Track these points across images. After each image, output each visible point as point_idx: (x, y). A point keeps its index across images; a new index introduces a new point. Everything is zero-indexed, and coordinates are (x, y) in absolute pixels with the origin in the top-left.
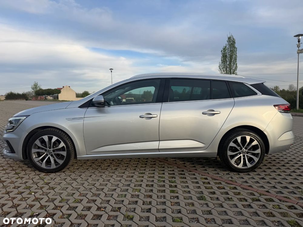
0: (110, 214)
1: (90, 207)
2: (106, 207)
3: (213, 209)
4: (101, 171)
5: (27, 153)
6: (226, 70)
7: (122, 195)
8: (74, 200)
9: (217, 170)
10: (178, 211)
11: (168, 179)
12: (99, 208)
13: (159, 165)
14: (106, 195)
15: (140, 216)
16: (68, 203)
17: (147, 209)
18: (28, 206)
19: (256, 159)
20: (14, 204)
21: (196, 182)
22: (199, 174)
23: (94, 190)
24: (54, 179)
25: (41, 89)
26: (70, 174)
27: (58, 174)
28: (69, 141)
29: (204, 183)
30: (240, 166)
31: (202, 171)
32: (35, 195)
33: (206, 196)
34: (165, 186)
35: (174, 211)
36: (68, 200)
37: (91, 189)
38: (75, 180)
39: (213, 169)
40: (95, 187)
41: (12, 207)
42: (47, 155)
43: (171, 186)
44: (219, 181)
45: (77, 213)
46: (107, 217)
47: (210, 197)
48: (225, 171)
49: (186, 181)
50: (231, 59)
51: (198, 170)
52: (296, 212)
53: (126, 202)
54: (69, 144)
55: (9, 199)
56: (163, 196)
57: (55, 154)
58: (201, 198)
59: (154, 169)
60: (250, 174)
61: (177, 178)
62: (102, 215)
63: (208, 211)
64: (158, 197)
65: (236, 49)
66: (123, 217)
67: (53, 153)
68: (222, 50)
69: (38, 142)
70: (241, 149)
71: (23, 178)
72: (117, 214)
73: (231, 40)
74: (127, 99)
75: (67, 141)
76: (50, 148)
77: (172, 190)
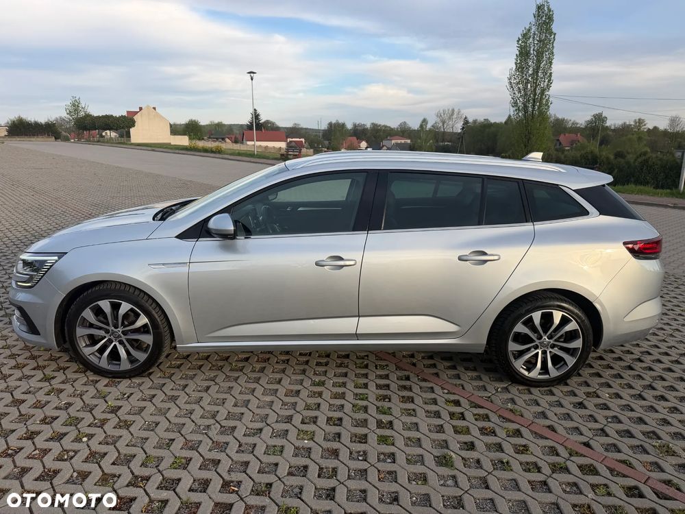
0: (248, 503)
1: (207, 480)
2: (241, 482)
3: (466, 492)
4: (231, 375)
5: (67, 336)
6: (525, 89)
7: (275, 446)
8: (172, 460)
9: (482, 376)
10: (393, 495)
11: (376, 403)
12: (226, 485)
13: (357, 358)
14: (240, 446)
15: (311, 509)
16: (160, 468)
17: (327, 490)
18: (75, 474)
19: (571, 361)
20: (46, 470)
21: (436, 412)
22: (443, 388)
23: (214, 432)
24: (128, 397)
25: (88, 116)
26: (162, 381)
27: (137, 380)
28: (157, 313)
29: (452, 415)
30: (534, 374)
31: (450, 381)
32: (90, 443)
33: (454, 456)
34: (369, 422)
35: (383, 495)
36: (160, 459)
37: (208, 427)
38: (173, 399)
39: (475, 374)
40: (217, 422)
41: (41, 475)
42: (110, 341)
43: (380, 424)
44: (485, 411)
45: (180, 498)
46: (243, 511)
47: (463, 458)
48: (501, 380)
49: (414, 410)
50: (539, 61)
51: (441, 376)
52: (640, 506)
53: (283, 470)
54: (159, 320)
55: (35, 453)
56: (362, 453)
57: (127, 340)
58: (444, 461)
59: (344, 370)
60: (554, 390)
61: (395, 398)
62: (231, 505)
63: (456, 497)
64: (351, 453)
65: (552, 37)
66: (277, 510)
67: (123, 338)
68: (521, 38)
69: (88, 314)
70: (540, 337)
71: (61, 391)
72: (264, 504)
73: (543, 12)
74: (289, 140)
75: (154, 312)
76: (116, 327)
77: (381, 436)
